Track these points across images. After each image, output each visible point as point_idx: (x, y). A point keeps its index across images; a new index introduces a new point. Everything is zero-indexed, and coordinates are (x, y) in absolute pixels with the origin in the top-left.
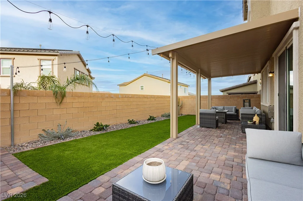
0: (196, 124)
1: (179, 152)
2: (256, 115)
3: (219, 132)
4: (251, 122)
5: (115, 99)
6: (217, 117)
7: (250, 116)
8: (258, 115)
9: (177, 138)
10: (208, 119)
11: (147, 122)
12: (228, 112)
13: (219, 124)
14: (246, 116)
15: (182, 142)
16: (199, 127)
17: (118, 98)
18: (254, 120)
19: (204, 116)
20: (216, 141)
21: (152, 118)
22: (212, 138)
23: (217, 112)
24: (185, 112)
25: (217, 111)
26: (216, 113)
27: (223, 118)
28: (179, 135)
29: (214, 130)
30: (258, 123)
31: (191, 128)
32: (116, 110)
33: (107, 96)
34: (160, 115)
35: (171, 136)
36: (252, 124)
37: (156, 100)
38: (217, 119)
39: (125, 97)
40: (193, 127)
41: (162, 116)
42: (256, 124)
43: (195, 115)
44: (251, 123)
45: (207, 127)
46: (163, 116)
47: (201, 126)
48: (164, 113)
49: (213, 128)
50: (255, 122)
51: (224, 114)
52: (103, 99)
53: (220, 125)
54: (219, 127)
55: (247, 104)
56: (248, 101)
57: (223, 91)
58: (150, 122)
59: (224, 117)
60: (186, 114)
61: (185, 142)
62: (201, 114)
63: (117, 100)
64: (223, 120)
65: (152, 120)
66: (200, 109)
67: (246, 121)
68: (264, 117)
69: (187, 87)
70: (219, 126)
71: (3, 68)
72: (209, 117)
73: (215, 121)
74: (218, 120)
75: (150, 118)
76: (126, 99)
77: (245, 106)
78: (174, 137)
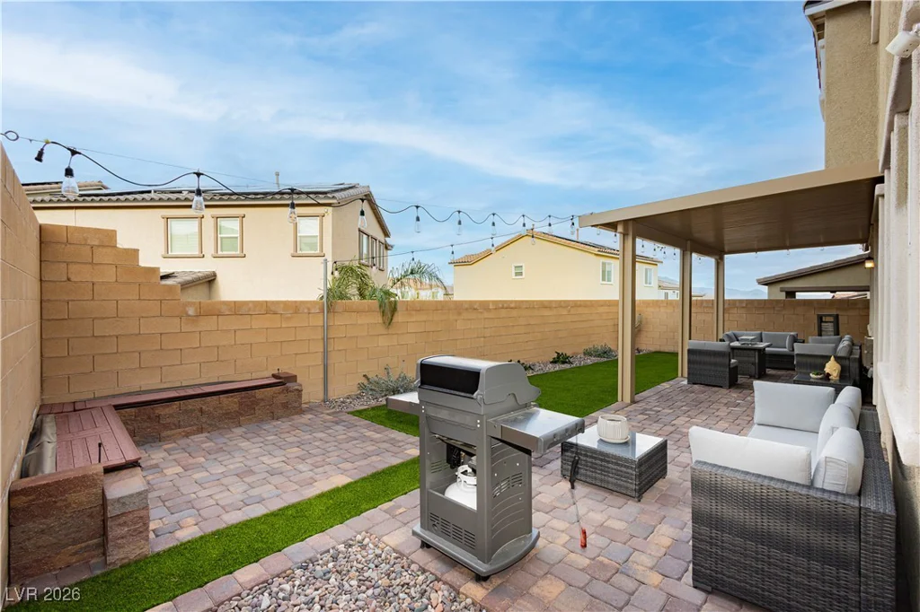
0: (680, 374)
1: (640, 425)
2: (832, 358)
3: (735, 395)
4: (817, 374)
5: (481, 313)
6: (733, 361)
7: (819, 361)
8: (838, 359)
9: (633, 402)
10: (710, 364)
11: (551, 368)
12: (768, 346)
13: (739, 380)
14: (809, 360)
15: (646, 410)
16: (685, 382)
17: (488, 310)
18: (827, 370)
19: (697, 358)
20: (723, 412)
21: (560, 359)
22: (714, 406)
23: (733, 349)
24: (649, 344)
25: (736, 344)
26: (729, 350)
27: (754, 364)
28: (637, 398)
29: (724, 391)
30: (838, 378)
31: (666, 385)
32: (484, 337)
33: (466, 306)
34: (582, 351)
35: (620, 398)
36: (821, 379)
37: (572, 312)
38: (732, 366)
39: (503, 308)
40: (671, 382)
41: (585, 354)
42: (829, 380)
43: (678, 353)
44: (819, 376)
45: (707, 385)
46: (588, 353)
47: (692, 381)
48: (591, 346)
49: (721, 387)
50: (829, 375)
51: (757, 353)
52: (459, 314)
53: (741, 380)
54: (741, 385)
55: (829, 327)
56: (831, 319)
57: (769, 283)
58: (558, 367)
59: (757, 361)
60: (652, 349)
61: (651, 410)
62: (690, 351)
63: (486, 315)
64: (754, 370)
65: (564, 363)
66: (690, 339)
67: (805, 373)
68: (856, 365)
69: (655, 266)
70: (739, 382)
71: (222, 238)
72: (712, 359)
73: (728, 370)
74: (736, 367)
75: (558, 357)
76: (503, 313)
77: (823, 333)
78: (627, 399)
